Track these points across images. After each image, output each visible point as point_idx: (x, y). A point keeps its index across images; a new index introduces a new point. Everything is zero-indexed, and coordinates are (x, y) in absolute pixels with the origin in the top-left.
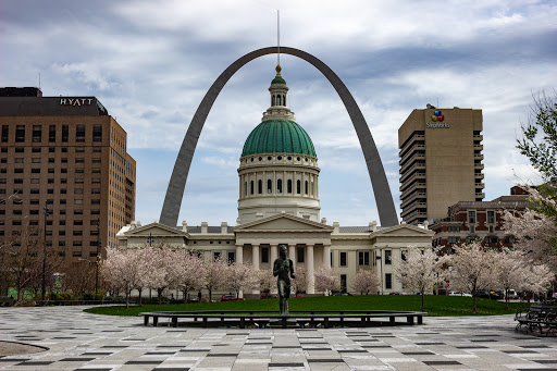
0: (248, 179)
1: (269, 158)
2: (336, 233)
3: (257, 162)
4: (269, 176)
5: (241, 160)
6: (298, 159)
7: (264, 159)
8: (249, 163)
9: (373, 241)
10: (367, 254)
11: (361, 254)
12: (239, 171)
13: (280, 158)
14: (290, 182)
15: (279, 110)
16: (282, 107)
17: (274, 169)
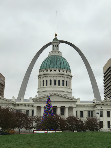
0: (42, 80)
1: (51, 71)
2: (78, 103)
3: (45, 72)
4: (51, 78)
5: (39, 72)
6: (63, 71)
7: (48, 71)
8: (42, 73)
9: (94, 106)
10: (92, 112)
11: (89, 112)
12: (38, 76)
13: (55, 71)
14: (59, 81)
15: (55, 51)
16: (57, 50)
17: (53, 75)
